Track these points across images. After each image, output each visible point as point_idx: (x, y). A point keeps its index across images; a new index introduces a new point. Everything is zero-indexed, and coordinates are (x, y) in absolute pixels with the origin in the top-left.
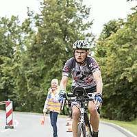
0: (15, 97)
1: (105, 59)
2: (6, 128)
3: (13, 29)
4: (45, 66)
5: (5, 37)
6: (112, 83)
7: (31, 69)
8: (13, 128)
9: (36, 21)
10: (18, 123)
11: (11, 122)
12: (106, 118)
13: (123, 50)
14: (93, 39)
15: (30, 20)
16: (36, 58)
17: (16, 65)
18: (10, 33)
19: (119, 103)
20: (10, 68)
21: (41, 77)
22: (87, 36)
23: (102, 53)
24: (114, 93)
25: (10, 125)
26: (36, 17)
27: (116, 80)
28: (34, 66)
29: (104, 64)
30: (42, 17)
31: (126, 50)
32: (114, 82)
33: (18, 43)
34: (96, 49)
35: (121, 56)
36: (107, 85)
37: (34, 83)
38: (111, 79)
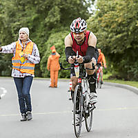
4: (36, 15)
6: (125, 33)
10: (5, 91)
16: (24, 5)
24: (129, 46)
27: (131, 28)
28: (23, 16)
29: (113, 9)
36: (119, 36)
38: (124, 27)
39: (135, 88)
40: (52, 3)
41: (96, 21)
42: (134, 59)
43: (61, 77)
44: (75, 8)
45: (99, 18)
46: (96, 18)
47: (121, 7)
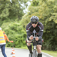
23: (36, 3)
27: (46, 22)
29: (37, 11)
35: (50, 5)
38: (42, 21)
39: (47, 54)
40: (4, 6)
41: (28, 17)
42: (47, 39)
43: (8, 46)
44: (17, 10)
45: (29, 16)
46: (28, 15)
47: (41, 10)
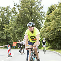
0: (11, 42)
1: (50, 23)
2: (8, 57)
3: (8, 12)
5: (5, 16)
7: (17, 29)
8: (11, 57)
9: (18, 8)
11: (10, 54)
12: (52, 49)
13: (58, 18)
14: (44, 14)
15: (15, 8)
17: (11, 28)
18: (7, 14)
19: (58, 42)
20: (8, 30)
21: (22, 33)
22: (41, 13)
25: (10, 55)
26: (18, 6)
30: (21, 6)
31: (59, 18)
32: (55, 33)
33: (11, 18)
34: (46, 18)
37: (19, 35)
